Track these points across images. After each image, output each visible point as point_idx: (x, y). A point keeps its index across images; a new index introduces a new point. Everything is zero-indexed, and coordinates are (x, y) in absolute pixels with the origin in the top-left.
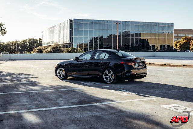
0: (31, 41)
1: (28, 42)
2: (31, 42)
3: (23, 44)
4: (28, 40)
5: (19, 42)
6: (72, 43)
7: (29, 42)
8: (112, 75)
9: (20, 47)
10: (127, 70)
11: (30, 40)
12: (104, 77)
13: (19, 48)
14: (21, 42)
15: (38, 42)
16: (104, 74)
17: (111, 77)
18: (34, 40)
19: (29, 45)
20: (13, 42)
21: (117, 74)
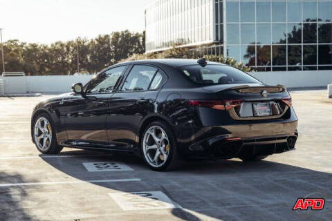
0: (120, 39)
1: (111, 41)
2: (120, 42)
3: (97, 48)
4: (111, 37)
5: (86, 44)
6: (222, 43)
7: (115, 43)
8: (165, 142)
9: (89, 57)
10: (210, 128)
11: (117, 35)
12: (145, 148)
13: (87, 60)
14: (92, 42)
15: (139, 43)
16: (145, 140)
17: (162, 149)
18: (128, 35)
19: (115, 51)
20: (70, 43)
21: (179, 140)
